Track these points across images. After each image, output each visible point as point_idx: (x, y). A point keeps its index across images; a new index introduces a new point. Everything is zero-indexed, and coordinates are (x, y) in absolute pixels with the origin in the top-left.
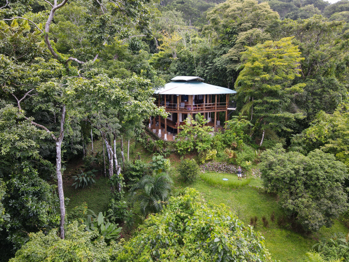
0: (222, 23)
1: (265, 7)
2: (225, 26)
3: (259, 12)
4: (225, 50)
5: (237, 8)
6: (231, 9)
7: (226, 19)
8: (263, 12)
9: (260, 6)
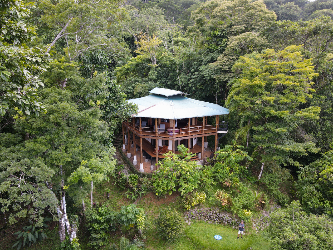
0: (209, 25)
1: (260, 6)
2: (213, 29)
3: (254, 12)
4: (212, 56)
5: (227, 7)
6: (219, 8)
7: (214, 20)
8: (258, 12)
9: (255, 4)
